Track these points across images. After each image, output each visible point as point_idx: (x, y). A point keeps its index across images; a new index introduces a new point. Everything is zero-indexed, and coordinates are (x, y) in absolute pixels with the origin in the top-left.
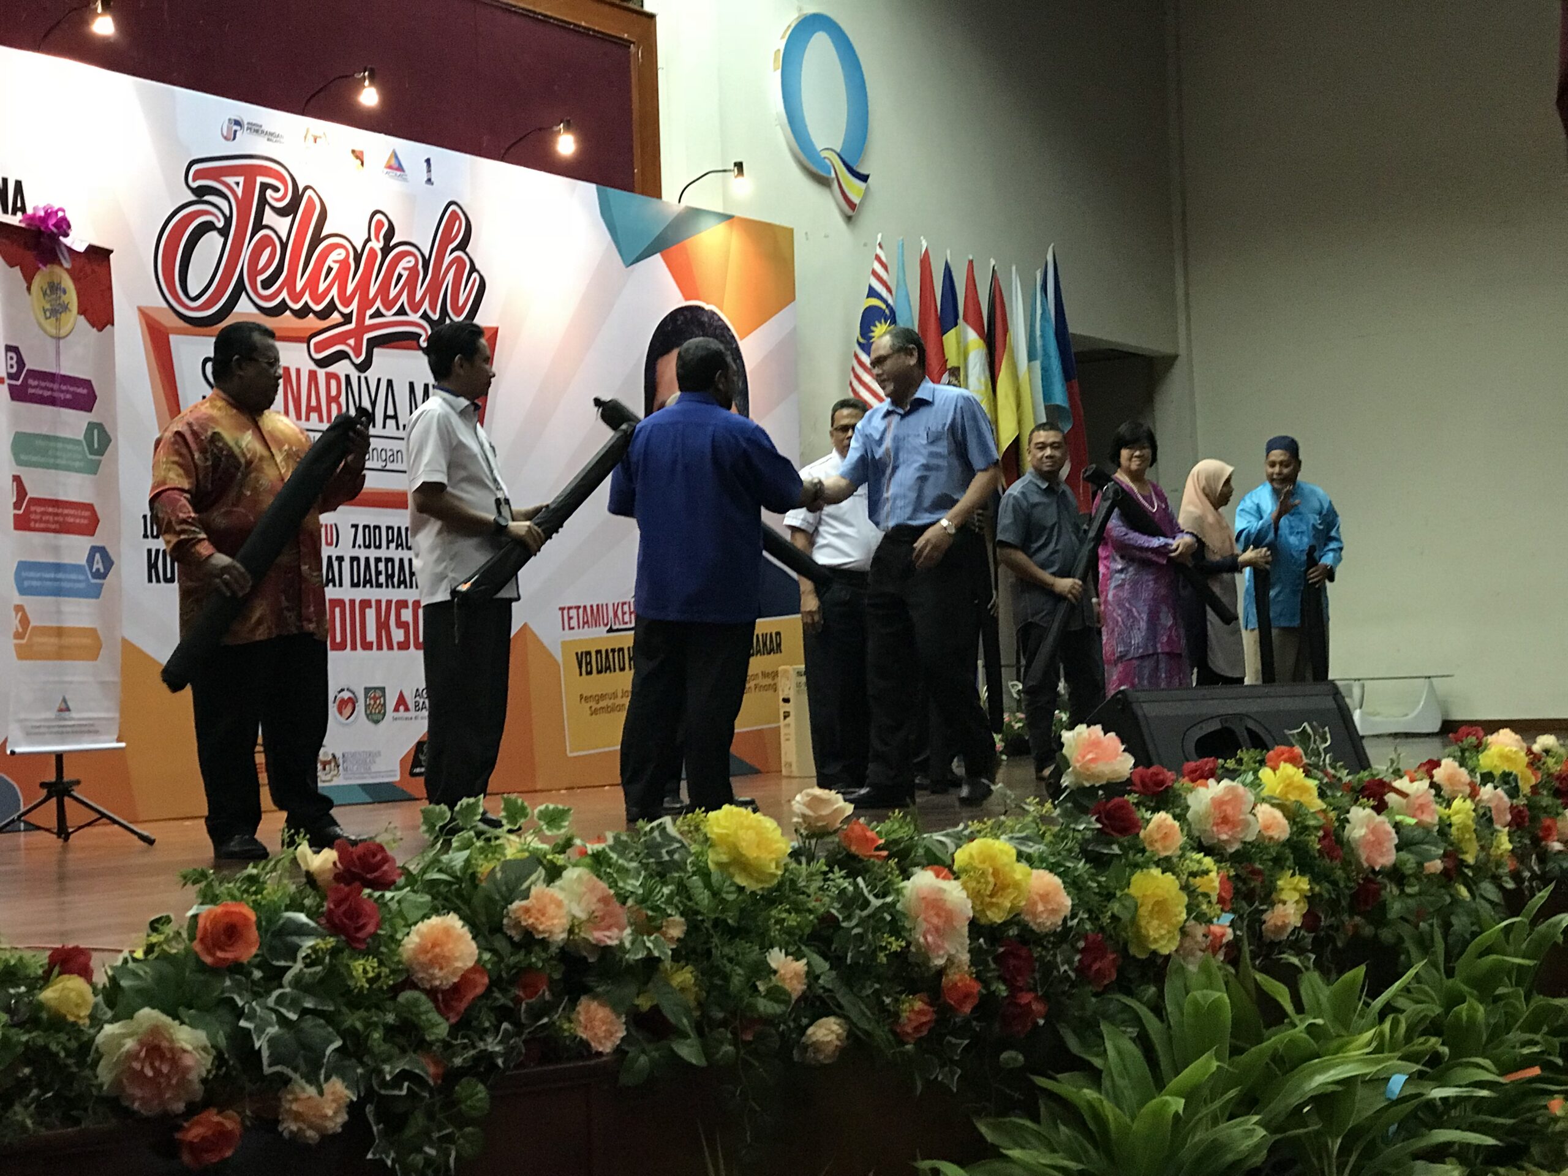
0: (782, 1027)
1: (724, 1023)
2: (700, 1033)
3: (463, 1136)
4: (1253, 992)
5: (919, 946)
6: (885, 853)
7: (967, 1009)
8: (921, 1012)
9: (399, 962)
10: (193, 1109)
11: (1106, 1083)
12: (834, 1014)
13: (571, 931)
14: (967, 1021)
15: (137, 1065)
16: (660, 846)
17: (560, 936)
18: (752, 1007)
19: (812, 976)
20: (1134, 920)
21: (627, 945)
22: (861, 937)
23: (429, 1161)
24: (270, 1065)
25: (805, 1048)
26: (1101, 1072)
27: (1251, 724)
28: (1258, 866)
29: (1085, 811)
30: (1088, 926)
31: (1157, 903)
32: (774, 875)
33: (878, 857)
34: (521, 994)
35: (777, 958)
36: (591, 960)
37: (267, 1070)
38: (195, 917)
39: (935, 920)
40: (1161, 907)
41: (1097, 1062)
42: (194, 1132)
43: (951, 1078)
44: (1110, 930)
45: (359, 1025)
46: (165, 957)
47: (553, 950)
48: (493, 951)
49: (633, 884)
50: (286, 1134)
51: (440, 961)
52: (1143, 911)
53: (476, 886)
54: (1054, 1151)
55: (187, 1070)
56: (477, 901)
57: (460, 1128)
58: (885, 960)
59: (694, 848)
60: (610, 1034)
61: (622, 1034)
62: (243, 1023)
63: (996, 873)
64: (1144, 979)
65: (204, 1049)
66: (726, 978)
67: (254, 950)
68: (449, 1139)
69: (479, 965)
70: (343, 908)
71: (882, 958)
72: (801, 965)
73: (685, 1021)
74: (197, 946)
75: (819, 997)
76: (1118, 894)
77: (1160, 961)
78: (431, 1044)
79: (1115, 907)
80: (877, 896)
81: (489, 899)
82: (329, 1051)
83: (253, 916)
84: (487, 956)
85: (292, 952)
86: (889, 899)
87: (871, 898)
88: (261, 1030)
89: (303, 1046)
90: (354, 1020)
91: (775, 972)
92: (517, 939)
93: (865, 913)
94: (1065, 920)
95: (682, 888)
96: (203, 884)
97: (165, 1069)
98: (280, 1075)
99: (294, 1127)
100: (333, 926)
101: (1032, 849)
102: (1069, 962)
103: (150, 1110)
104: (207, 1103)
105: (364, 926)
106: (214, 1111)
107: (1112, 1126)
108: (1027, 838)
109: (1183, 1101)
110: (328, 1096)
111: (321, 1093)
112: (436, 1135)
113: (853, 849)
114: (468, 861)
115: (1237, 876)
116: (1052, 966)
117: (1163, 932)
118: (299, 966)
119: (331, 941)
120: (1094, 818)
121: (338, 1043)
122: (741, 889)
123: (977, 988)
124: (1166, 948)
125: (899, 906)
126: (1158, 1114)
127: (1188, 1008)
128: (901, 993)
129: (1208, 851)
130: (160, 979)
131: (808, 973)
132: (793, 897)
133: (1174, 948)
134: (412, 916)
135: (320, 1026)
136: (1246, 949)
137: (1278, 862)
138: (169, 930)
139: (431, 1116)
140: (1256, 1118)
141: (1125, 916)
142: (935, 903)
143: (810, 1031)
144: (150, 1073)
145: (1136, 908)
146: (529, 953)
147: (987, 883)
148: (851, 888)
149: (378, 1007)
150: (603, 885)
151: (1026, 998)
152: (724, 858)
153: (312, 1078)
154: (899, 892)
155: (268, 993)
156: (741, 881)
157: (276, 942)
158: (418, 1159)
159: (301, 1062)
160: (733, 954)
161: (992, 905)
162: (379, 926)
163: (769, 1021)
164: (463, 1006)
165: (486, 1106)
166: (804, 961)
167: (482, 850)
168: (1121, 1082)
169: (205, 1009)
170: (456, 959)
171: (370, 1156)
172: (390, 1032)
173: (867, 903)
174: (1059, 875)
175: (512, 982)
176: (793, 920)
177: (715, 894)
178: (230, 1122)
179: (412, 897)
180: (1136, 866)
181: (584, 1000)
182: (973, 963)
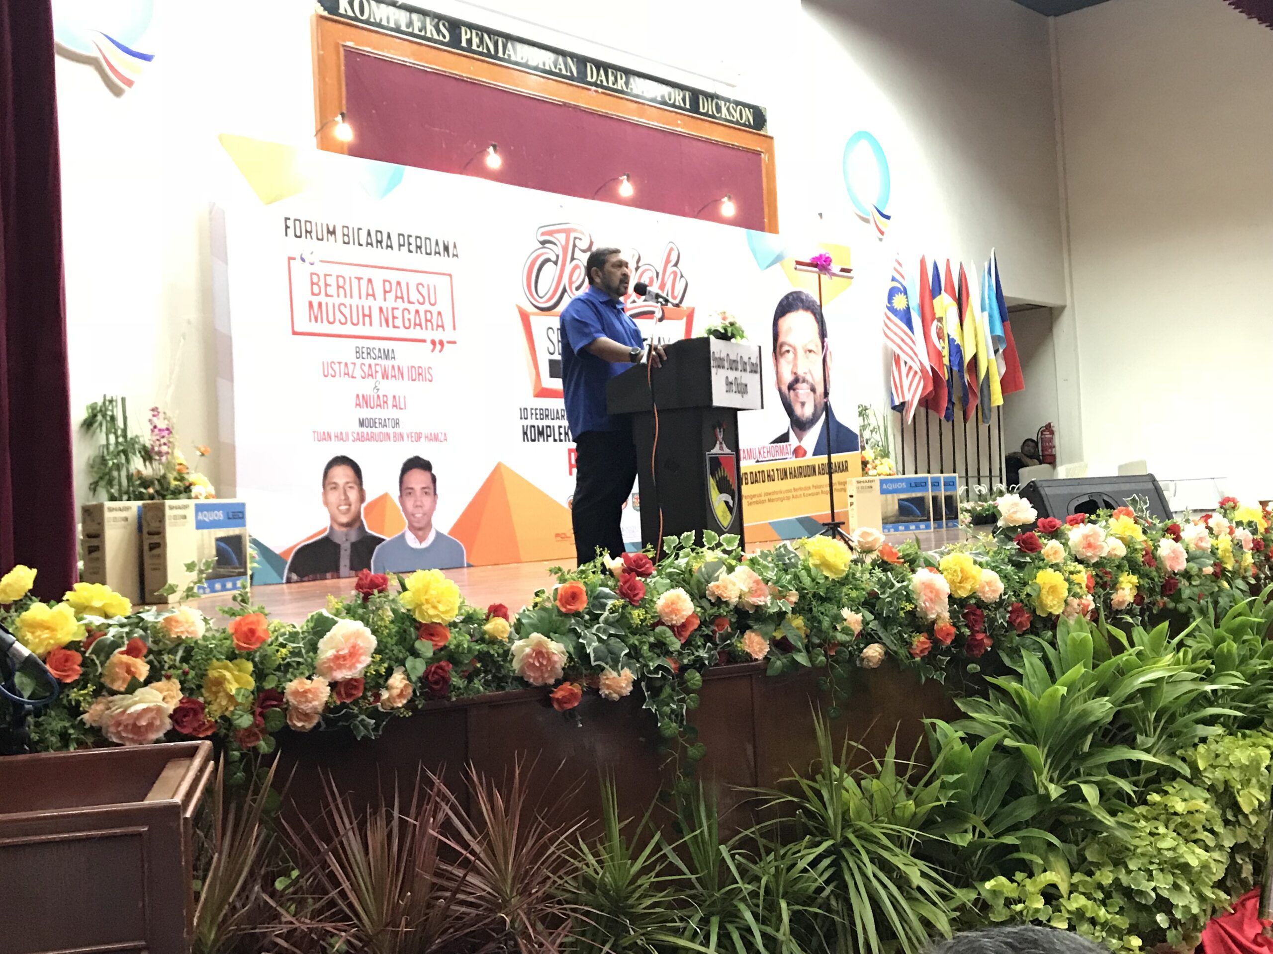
0: (850, 648)
1: (820, 645)
2: (808, 651)
3: (689, 698)
4: (1106, 635)
5: (922, 609)
6: (902, 560)
7: (949, 642)
8: (923, 643)
9: (655, 612)
10: (558, 683)
11: (1025, 681)
12: (878, 642)
13: (740, 597)
14: (948, 648)
15: (531, 661)
16: (784, 555)
17: (734, 600)
18: (834, 637)
19: (865, 623)
20: (1039, 596)
21: (769, 605)
22: (890, 603)
23: (673, 711)
24: (595, 661)
25: (862, 660)
26: (1021, 675)
27: (1106, 498)
28: (1109, 570)
29: (1011, 539)
30: (1014, 599)
31: (1050, 587)
32: (844, 571)
33: (898, 562)
34: (716, 628)
35: (846, 613)
36: (751, 612)
37: (593, 664)
38: (556, 589)
39: (930, 595)
40: (1053, 589)
41: (1020, 671)
42: (559, 694)
43: (940, 677)
44: (1026, 601)
45: (637, 643)
46: (544, 609)
47: (731, 607)
48: (702, 607)
49: (771, 574)
50: (603, 695)
51: (675, 611)
52: (1044, 592)
53: (692, 575)
54: (996, 714)
55: (555, 662)
56: (693, 582)
57: (688, 694)
58: (903, 615)
59: (802, 557)
60: (761, 650)
61: (768, 650)
62: (581, 640)
63: (962, 571)
64: (1045, 627)
65: (563, 653)
66: (820, 622)
67: (585, 605)
68: (683, 700)
69: (694, 614)
70: (627, 585)
71: (902, 614)
72: (859, 617)
73: (800, 644)
74: (558, 603)
75: (870, 634)
76: (1030, 582)
77: (1053, 618)
78: (672, 653)
79: (1028, 589)
80: (898, 582)
81: (699, 581)
82: (622, 655)
83: (584, 589)
84: (698, 609)
85: (603, 606)
86: (905, 584)
87: (895, 582)
88: (590, 645)
89: (610, 652)
90: (634, 640)
91: (845, 620)
92: (713, 601)
93: (892, 591)
94: (1001, 596)
95: (796, 577)
96: (560, 574)
97: (545, 663)
98: (599, 666)
99: (607, 692)
100: (623, 595)
101: (984, 559)
102: (1004, 618)
103: (538, 683)
104: (566, 679)
105: (637, 594)
106: (569, 683)
107: (1028, 702)
108: (979, 554)
109: (1066, 689)
110: (623, 677)
111: (619, 675)
112: (676, 698)
113: (885, 558)
114: (687, 563)
115: (1097, 575)
116: (994, 620)
117: (1055, 602)
118: (606, 613)
119: (622, 601)
120: (1015, 543)
121: (627, 651)
122: (827, 578)
123: (954, 630)
124: (1057, 611)
125: (910, 587)
126: (1052, 696)
127: (1069, 642)
128: (912, 632)
129: (1081, 562)
130: (541, 620)
131: (863, 621)
132: (854, 582)
133: (1061, 611)
134: (661, 590)
135: (617, 642)
136: (1102, 614)
137: (1119, 567)
138: (545, 596)
139: (673, 689)
140: (1107, 698)
141: (1034, 594)
142: (929, 587)
143: (865, 651)
144: (538, 665)
145: (1040, 591)
146: (719, 608)
147: (958, 576)
148: (884, 578)
149: (645, 634)
150: (756, 576)
151: (980, 636)
152: (818, 562)
153: (614, 667)
154: (909, 580)
155: (592, 626)
156: (826, 573)
157: (596, 602)
158: (667, 709)
159: (609, 660)
160: (823, 610)
161: (961, 587)
162: (644, 594)
163: (843, 644)
164: (688, 633)
165: (700, 683)
166: (861, 614)
167: (695, 558)
168: (1032, 680)
169: (563, 634)
170: (684, 610)
171: (644, 707)
172: (652, 646)
173: (893, 586)
174: (997, 572)
175: (712, 622)
176: (854, 594)
177: (813, 580)
178: (577, 689)
179: (661, 580)
180: (1039, 568)
181: (748, 632)
182: (951, 618)
